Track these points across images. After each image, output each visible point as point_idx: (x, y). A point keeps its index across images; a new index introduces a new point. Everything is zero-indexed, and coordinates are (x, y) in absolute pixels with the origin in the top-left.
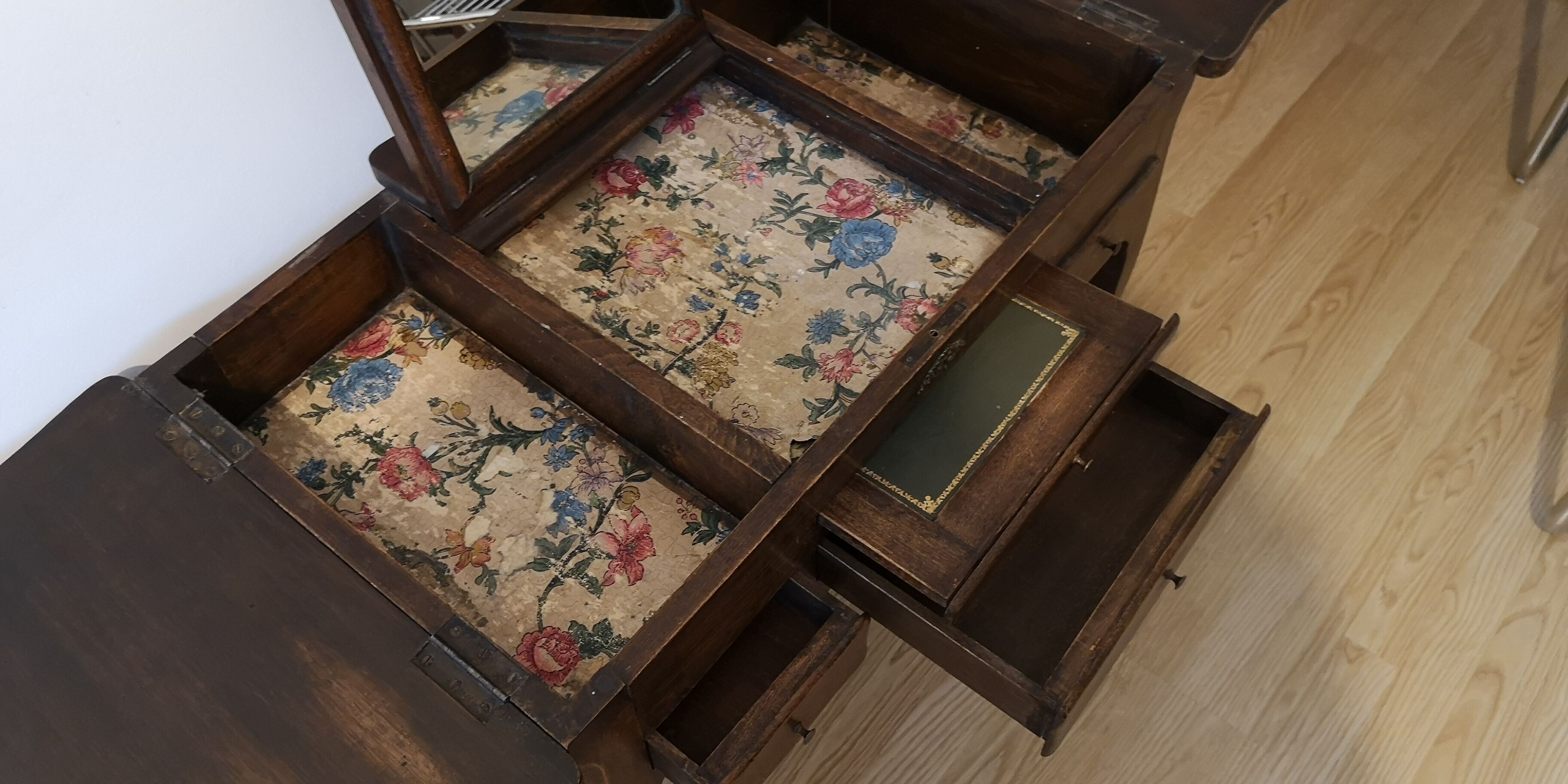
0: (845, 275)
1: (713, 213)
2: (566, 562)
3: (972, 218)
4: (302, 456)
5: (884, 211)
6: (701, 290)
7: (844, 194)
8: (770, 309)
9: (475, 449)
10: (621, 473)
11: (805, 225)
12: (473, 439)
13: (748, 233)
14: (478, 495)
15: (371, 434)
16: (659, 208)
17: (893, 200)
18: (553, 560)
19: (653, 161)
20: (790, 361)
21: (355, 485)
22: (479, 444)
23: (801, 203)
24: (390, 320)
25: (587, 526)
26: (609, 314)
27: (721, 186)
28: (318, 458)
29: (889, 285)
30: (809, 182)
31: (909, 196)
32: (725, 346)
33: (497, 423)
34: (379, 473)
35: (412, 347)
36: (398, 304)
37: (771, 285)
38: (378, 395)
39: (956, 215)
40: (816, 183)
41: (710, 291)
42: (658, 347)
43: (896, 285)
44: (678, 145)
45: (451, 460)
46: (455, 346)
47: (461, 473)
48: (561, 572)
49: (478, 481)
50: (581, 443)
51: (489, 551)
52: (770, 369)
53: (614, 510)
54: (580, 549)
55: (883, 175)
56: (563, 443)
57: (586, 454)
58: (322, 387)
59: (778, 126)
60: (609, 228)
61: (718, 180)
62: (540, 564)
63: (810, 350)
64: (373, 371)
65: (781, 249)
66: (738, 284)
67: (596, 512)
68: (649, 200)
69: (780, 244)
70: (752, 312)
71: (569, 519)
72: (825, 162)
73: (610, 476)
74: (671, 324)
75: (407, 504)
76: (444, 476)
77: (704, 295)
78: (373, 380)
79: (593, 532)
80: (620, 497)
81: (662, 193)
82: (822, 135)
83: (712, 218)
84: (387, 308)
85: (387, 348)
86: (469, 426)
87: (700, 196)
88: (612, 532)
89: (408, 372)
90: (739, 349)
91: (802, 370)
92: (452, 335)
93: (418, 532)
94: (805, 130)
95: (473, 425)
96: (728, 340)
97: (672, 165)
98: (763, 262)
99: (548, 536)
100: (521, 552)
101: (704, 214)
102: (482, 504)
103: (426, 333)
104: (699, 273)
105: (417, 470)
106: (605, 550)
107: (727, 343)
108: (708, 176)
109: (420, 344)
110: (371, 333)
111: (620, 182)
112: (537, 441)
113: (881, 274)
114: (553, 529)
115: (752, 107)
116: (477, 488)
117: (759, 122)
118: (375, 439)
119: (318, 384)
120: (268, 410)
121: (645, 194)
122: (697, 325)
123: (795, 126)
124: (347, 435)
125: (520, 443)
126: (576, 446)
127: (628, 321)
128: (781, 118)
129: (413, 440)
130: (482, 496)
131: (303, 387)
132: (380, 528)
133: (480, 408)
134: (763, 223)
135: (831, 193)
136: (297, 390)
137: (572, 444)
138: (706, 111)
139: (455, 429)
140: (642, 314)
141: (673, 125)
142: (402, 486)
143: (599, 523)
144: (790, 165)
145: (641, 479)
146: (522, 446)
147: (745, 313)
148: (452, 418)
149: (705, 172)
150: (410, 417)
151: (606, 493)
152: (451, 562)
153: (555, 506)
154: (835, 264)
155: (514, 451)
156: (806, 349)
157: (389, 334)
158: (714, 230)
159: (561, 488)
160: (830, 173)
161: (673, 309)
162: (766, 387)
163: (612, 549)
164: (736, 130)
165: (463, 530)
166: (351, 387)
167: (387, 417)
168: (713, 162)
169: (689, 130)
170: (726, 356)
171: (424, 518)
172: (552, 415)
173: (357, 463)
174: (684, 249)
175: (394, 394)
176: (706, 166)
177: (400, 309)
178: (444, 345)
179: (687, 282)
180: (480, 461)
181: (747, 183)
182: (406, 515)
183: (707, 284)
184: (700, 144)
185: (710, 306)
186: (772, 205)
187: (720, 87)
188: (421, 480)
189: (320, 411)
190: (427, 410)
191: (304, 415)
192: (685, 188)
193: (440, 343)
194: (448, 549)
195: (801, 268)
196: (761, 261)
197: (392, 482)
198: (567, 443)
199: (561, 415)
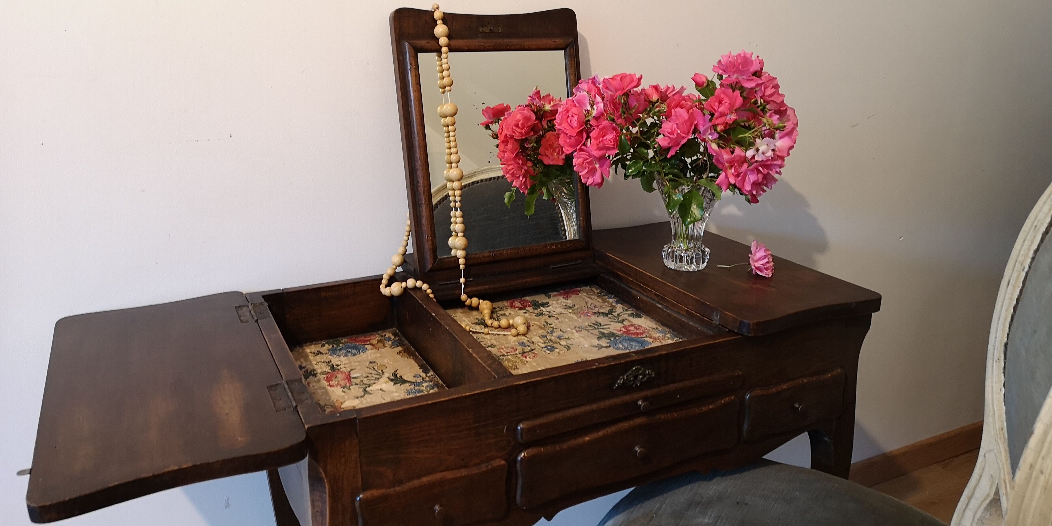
0: (611, 351)
1: (556, 322)
5: (650, 338)
6: (528, 341)
7: (632, 328)
8: (559, 353)
9: (377, 379)
11: (603, 334)
12: (379, 376)
13: (569, 330)
14: (363, 393)
15: (335, 365)
16: (530, 315)
17: (658, 335)
19: (540, 302)
21: (311, 377)
22: (380, 379)
23: (605, 327)
24: (378, 335)
27: (568, 315)
28: (304, 365)
30: (616, 322)
31: (668, 335)
32: (524, 359)
33: (395, 375)
34: (326, 376)
35: (380, 345)
36: (386, 332)
37: (567, 347)
38: (350, 354)
40: (619, 323)
41: (533, 343)
44: (558, 300)
45: (362, 381)
46: (400, 348)
47: (362, 385)
49: (367, 389)
50: (429, 390)
55: (658, 327)
56: (420, 388)
59: (614, 304)
61: (568, 313)
64: (355, 348)
65: (582, 337)
66: (549, 343)
68: (527, 312)
70: (548, 352)
72: (631, 318)
74: (503, 347)
75: (328, 388)
76: (354, 384)
77: (528, 343)
78: (352, 350)
81: (536, 311)
82: (635, 310)
83: (554, 322)
84: (379, 332)
85: (368, 343)
86: (380, 372)
87: (554, 315)
89: (369, 351)
90: (530, 362)
92: (400, 346)
93: (324, 397)
94: (627, 307)
95: (383, 373)
96: (528, 357)
97: (549, 305)
98: (570, 339)
101: (551, 321)
102: (362, 397)
103: (390, 343)
104: (532, 336)
105: (344, 379)
107: (526, 357)
108: (564, 311)
109: (384, 345)
110: (366, 337)
111: (518, 304)
112: (408, 384)
115: (606, 297)
116: (365, 391)
117: (604, 301)
118: (335, 366)
119: (327, 345)
120: (298, 348)
121: (527, 310)
122: (516, 350)
123: (623, 305)
124: (324, 362)
125: (399, 383)
127: (482, 342)
128: (618, 302)
129: (351, 370)
130: (364, 395)
131: (320, 345)
133: (391, 369)
134: (579, 329)
135: (625, 327)
136: (317, 346)
137: (425, 389)
138: (580, 294)
139: (373, 372)
140: (491, 341)
141: (560, 295)
142: (331, 383)
144: (609, 316)
146: (399, 384)
147: (544, 351)
148: (376, 369)
150: (358, 364)
154: (607, 347)
155: (394, 385)
157: (373, 340)
158: (552, 326)
160: (630, 321)
161: (508, 343)
164: (590, 301)
165: (345, 402)
166: (340, 350)
167: (347, 362)
168: (570, 308)
169: (566, 298)
170: (522, 361)
171: (331, 394)
172: (423, 378)
173: (319, 371)
174: (531, 328)
175: (356, 356)
176: (566, 308)
177: (385, 334)
178: (394, 348)
179: (523, 337)
180: (374, 383)
181: (582, 316)
182: (324, 390)
183: (533, 340)
184: (569, 302)
185: (528, 346)
186: (589, 324)
187: (594, 289)
188: (342, 383)
189: (319, 353)
190: (367, 364)
191: (311, 353)
192: (550, 312)
193: (393, 347)
194: (332, 406)
195: (588, 345)
196: (568, 339)
197: (328, 380)
198: (422, 388)
199: (427, 379)
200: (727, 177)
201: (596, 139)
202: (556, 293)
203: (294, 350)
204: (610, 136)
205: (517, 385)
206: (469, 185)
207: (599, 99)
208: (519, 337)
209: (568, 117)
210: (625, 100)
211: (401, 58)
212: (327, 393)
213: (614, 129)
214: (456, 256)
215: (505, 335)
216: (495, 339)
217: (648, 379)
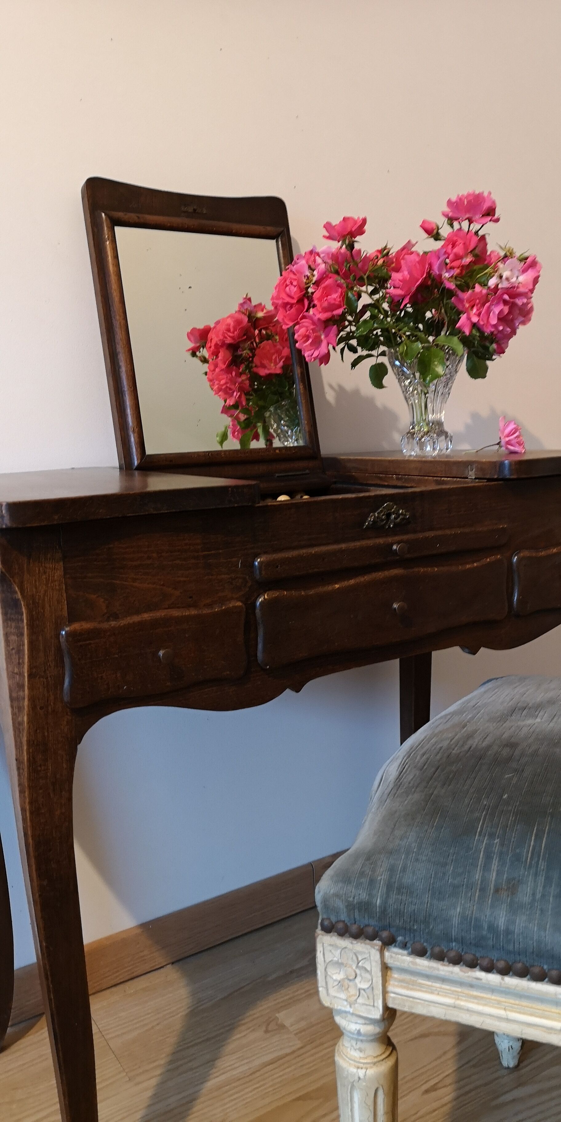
200: (469, 318)
201: (320, 300)
204: (335, 296)
209: (287, 285)
211: (96, 230)
213: (339, 286)
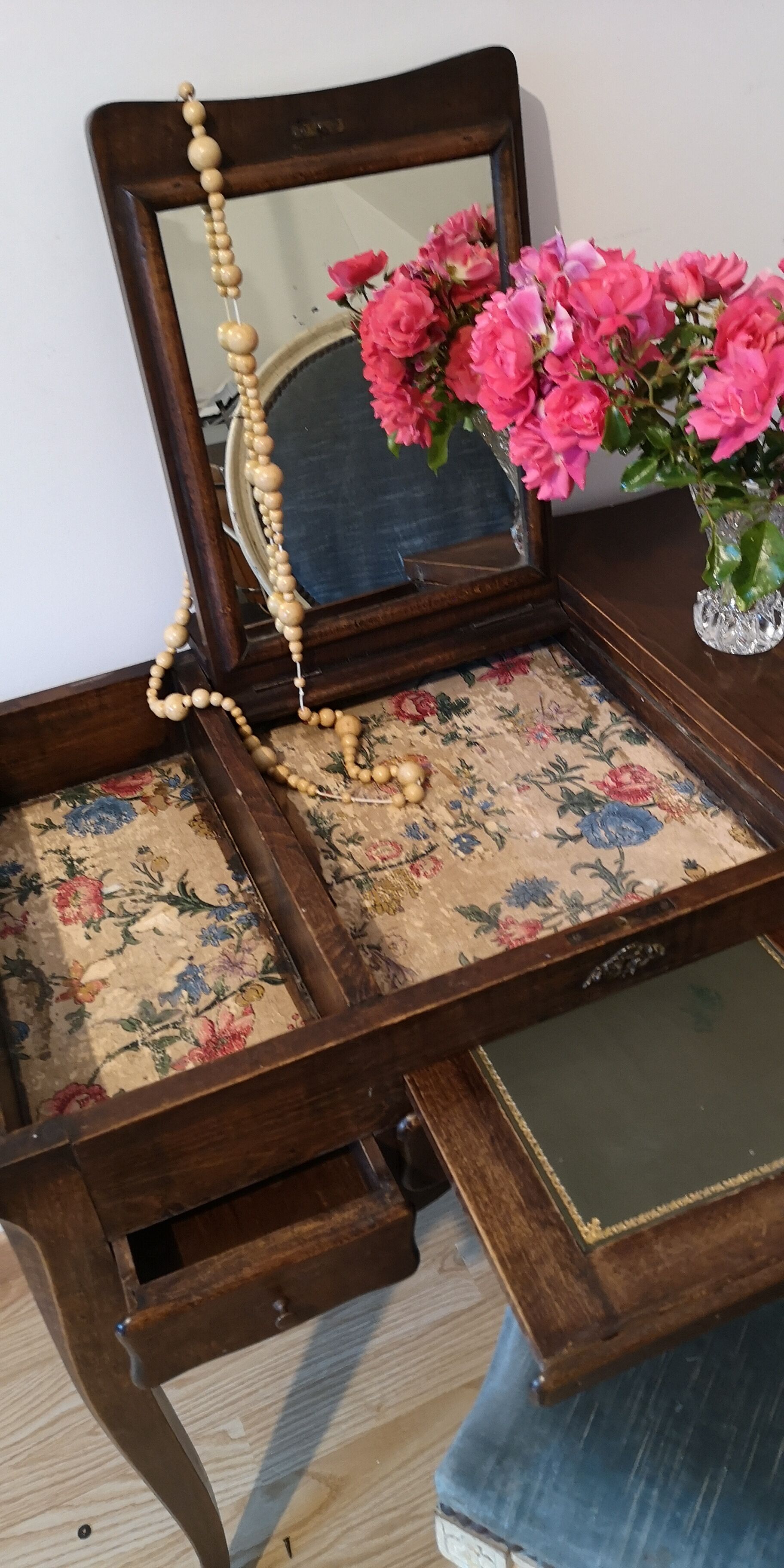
0: (584, 851)
1: (481, 759)
2: (154, 1032)
3: (756, 839)
4: (10, 856)
5: (660, 805)
6: (426, 820)
7: (626, 778)
8: (482, 858)
9: (149, 900)
10: (260, 969)
11: (568, 794)
12: (152, 891)
13: (504, 784)
14: (123, 941)
15: (74, 857)
16: (433, 740)
17: (676, 798)
18: (144, 1025)
19: (453, 700)
20: (473, 913)
21: (32, 895)
22: (154, 898)
23: (576, 773)
24: (156, 773)
25: (195, 1006)
26: (325, 814)
27: (504, 737)
28: (20, 862)
29: (622, 875)
30: (595, 757)
31: (697, 799)
32: (415, 877)
33: (182, 886)
34: (58, 892)
35: (159, 799)
36: (170, 763)
37: (498, 838)
38: (104, 828)
39: (740, 831)
40: (603, 760)
41: (434, 824)
42: (351, 856)
43: (631, 877)
44: (487, 693)
45: (121, 904)
46: (194, 810)
47: (122, 917)
48: (144, 1039)
49: (131, 929)
50: (242, 930)
51: (97, 993)
52: (446, 913)
53: (230, 1001)
54: (175, 1025)
55: (679, 773)
56: (226, 923)
57: (240, 941)
58: (66, 807)
59: (595, 702)
60: (375, 743)
61: (504, 732)
62: (130, 1023)
63: (499, 910)
64: (115, 809)
65: (528, 807)
66: (465, 826)
67: (213, 996)
68: (428, 731)
69: (531, 803)
70: (461, 854)
71: (185, 993)
72: (625, 746)
73: (247, 968)
74: (377, 841)
75: (61, 926)
76: (107, 914)
77: (425, 826)
78: (108, 816)
79: (198, 1014)
80: (244, 991)
81: (443, 729)
82: (634, 721)
83: (477, 761)
84: (159, 763)
85: (138, 794)
86: (157, 878)
87: (478, 741)
88: (214, 1020)
89: (140, 819)
90: (426, 885)
91: (477, 924)
92: (196, 801)
93: (51, 954)
94: (619, 711)
95: (161, 880)
96: (422, 872)
97: (469, 707)
98: (504, 814)
99: (156, 1002)
100: (122, 1005)
101: (472, 757)
102: (120, 951)
103: (177, 793)
104: (433, 805)
105: (89, 901)
106: (196, 1035)
107: (418, 874)
108: (498, 726)
109: (166, 799)
110: (134, 778)
111: (410, 708)
112: (204, 913)
113: (621, 862)
114: (164, 996)
115: (579, 680)
116: (126, 934)
117: (577, 693)
118: (75, 863)
119: (63, 804)
120: (12, 811)
121: (427, 726)
122: (399, 848)
123: (612, 706)
124: (56, 852)
125: (189, 909)
126: (235, 929)
127: (338, 825)
128: (602, 696)
129: (104, 873)
130: (125, 945)
131: (51, 803)
132: (25, 938)
133: (177, 868)
134: (525, 782)
135: (613, 774)
136: (45, 803)
137: (233, 927)
138: (531, 672)
139: (145, 878)
140: (356, 824)
141: (491, 676)
142: (68, 910)
143: (208, 1008)
144: (585, 738)
145: (273, 982)
146: (190, 913)
147: (455, 854)
148: (149, 869)
149: (497, 722)
150: (115, 855)
151: (233, 982)
152: (58, 991)
153: (181, 978)
154: (576, 838)
155: (180, 915)
156: (496, 908)
157: (147, 784)
158: (473, 772)
159: (197, 963)
160: (623, 755)
161: (387, 828)
162: (430, 927)
163: (203, 1036)
164: (550, 694)
165: (88, 966)
166: (88, 815)
167: (97, 849)
168: (510, 715)
169: (504, 684)
170: (410, 886)
171: (65, 944)
172: (233, 896)
173: (47, 877)
174: (433, 780)
175: (116, 832)
176: (501, 717)
177: (169, 766)
178: (185, 806)
179: (417, 810)
180: (145, 912)
181: (532, 741)
182: (53, 935)
183: (435, 817)
184: (508, 698)
185: (425, 837)
186: (545, 767)
187: (557, 655)
188: (87, 910)
189: (49, 825)
190: (133, 854)
191: (35, 825)
192: (469, 730)
193: (182, 804)
194: (64, 978)
195: (538, 830)
196: (502, 812)
197: (63, 903)
198: (230, 924)
199: (241, 898)
201: (557, 411)
202: (484, 670)
203: (5, 819)
204: (587, 406)
205: (387, 1027)
206: (335, 345)
207: (562, 313)
208: (409, 809)
209: (496, 350)
210: (620, 346)
212: (57, 942)
213: (597, 392)
214: (282, 635)
215: (382, 804)
216: (362, 819)
217: (651, 961)
